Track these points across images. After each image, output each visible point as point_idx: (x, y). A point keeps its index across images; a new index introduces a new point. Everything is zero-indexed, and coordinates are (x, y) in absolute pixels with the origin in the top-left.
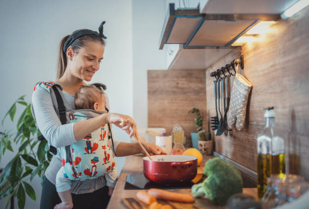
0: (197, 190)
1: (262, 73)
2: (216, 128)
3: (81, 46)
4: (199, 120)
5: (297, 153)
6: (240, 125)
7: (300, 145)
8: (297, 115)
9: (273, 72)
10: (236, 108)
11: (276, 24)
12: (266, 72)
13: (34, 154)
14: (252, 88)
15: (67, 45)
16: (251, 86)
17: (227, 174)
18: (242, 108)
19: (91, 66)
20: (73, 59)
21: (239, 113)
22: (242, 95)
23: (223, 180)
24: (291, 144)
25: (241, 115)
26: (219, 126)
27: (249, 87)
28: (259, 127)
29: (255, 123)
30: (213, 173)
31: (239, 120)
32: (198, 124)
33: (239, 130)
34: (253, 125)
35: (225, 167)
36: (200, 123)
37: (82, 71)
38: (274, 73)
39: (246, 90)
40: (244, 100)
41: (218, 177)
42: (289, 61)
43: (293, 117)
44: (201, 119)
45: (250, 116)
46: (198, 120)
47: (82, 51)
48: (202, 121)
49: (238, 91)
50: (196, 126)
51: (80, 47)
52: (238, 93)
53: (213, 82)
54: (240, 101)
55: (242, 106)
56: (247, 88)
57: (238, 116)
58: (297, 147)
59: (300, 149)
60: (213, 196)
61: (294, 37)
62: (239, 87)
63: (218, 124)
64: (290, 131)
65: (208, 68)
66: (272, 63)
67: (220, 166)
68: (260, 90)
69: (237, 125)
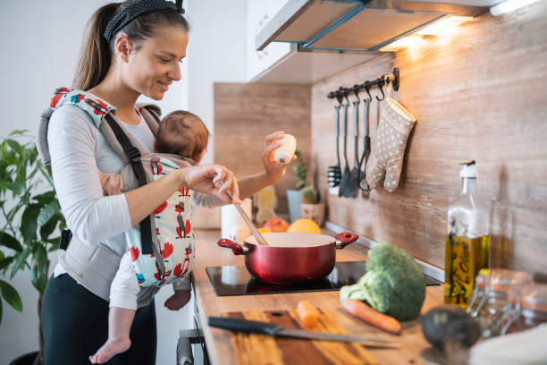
0: (350, 295)
1: (440, 101)
2: (336, 184)
3: (146, 35)
4: (302, 170)
5: (509, 234)
6: (391, 182)
7: (514, 222)
8: (511, 174)
9: (464, 100)
10: (386, 156)
11: (474, 23)
12: (449, 99)
13: (12, 229)
14: (415, 124)
15: (115, 28)
16: (414, 120)
17: (405, 271)
18: (397, 156)
19: (167, 74)
20: (131, 58)
21: (392, 165)
22: (398, 135)
23: (401, 281)
24: (496, 220)
25: (395, 167)
26: (342, 181)
27: (411, 122)
28: (428, 188)
29: (419, 181)
30: (385, 269)
31: (392, 176)
32: (299, 175)
33: (390, 191)
34: (416, 183)
35: (401, 259)
36: (303, 175)
37: (149, 83)
38: (466, 103)
39: (406, 126)
40: (401, 142)
41: (391, 275)
42: (500, 86)
43: (503, 177)
44: (304, 168)
45: (410, 169)
46: (299, 169)
47: (148, 44)
48: (305, 171)
49: (392, 127)
50: (296, 178)
51: (145, 37)
52: (392, 130)
53: (334, 109)
54: (394, 145)
55: (397, 152)
56: (409, 124)
57: (389, 169)
58: (509, 225)
59: (514, 229)
60: (383, 308)
61: (513, 48)
62: (395, 121)
63: (340, 177)
64: (494, 198)
65: (316, 83)
66: (462, 87)
67: (394, 258)
68: (435, 129)
69: (387, 184)
